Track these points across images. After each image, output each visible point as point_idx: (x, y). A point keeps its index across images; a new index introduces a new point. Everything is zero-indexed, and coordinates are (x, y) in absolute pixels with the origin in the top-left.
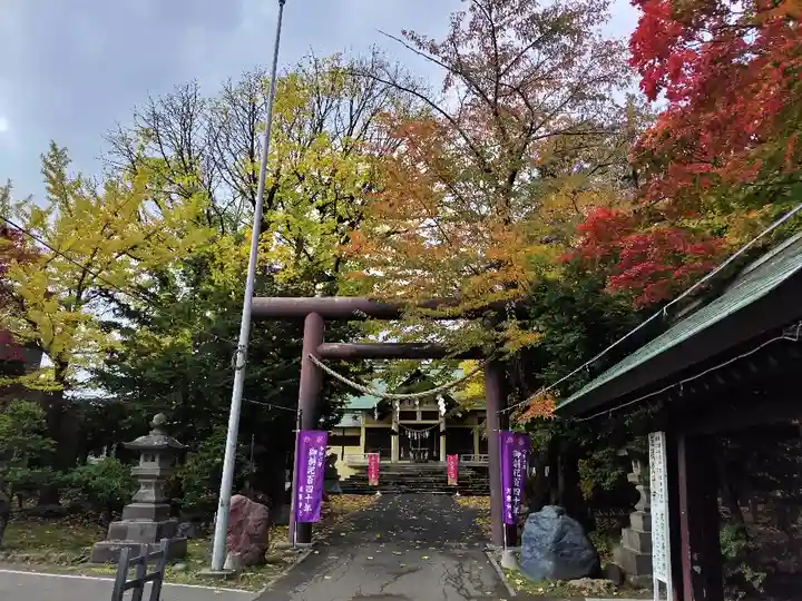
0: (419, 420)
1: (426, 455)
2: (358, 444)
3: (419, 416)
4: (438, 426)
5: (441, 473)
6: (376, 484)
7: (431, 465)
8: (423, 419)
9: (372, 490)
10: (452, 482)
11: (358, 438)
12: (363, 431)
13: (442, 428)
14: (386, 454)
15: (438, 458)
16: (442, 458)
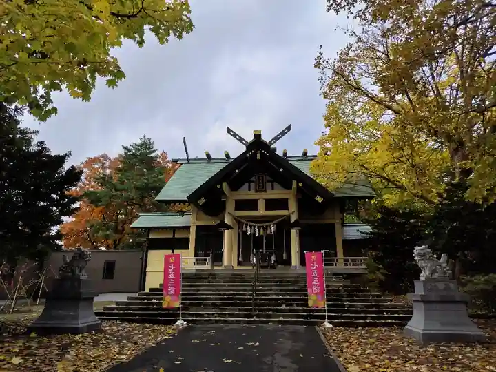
0: (261, 211)
1: (273, 258)
2: (188, 248)
3: (261, 205)
4: (289, 217)
5: (296, 282)
6: (177, 305)
7: (280, 270)
8: (266, 209)
9: (168, 316)
10: (316, 300)
11: (187, 240)
12: (193, 230)
13: (294, 218)
14: (218, 258)
15: (288, 262)
16: (295, 260)
